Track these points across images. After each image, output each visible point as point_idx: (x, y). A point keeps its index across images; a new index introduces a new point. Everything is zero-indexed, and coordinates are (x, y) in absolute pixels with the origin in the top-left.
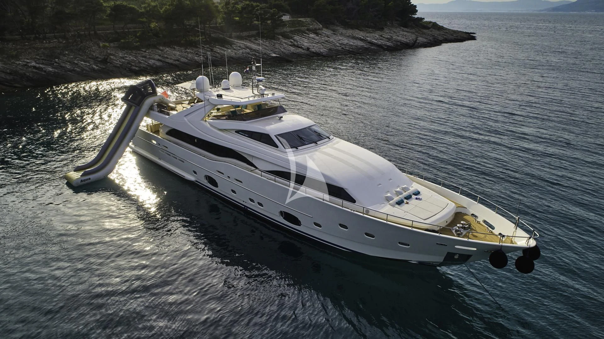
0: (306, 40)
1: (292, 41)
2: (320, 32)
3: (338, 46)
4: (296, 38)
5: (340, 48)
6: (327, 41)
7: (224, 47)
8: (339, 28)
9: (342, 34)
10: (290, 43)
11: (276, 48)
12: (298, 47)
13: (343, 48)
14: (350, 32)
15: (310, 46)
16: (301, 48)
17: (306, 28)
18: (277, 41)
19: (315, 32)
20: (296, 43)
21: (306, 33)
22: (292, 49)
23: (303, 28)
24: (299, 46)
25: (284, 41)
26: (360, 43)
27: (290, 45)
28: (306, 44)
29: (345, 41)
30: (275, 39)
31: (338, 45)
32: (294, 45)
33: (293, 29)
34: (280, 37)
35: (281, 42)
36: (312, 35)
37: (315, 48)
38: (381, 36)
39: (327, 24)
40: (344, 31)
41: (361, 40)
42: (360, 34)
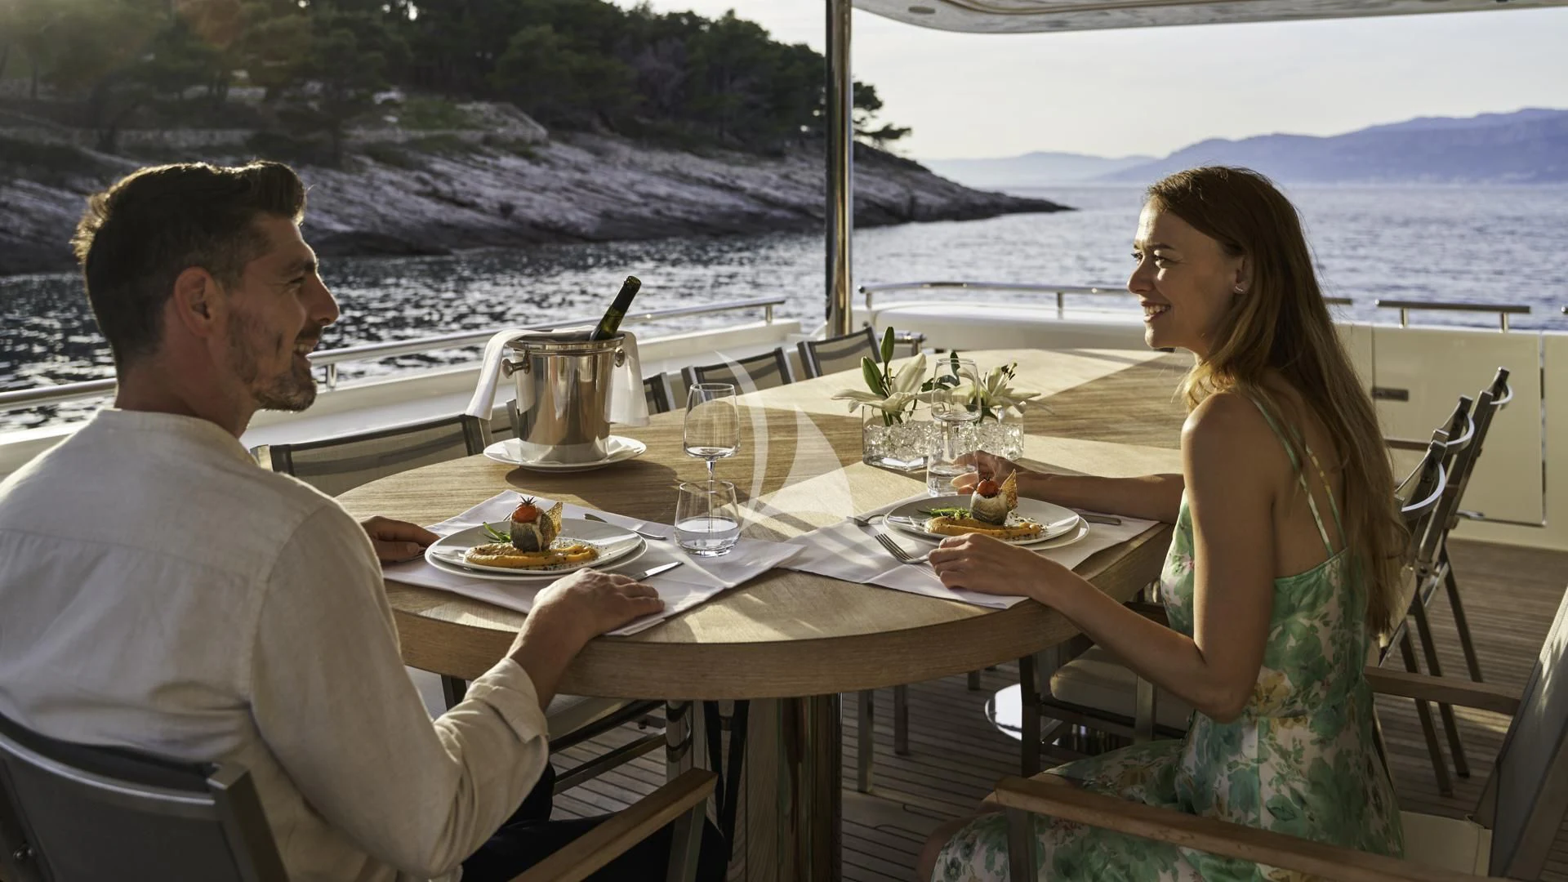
0: (488, 178)
1: (426, 176)
2: (542, 152)
3: (635, 204)
4: (440, 166)
5: (645, 212)
6: (580, 184)
7: (61, 185)
8: (612, 144)
9: (631, 165)
10: (417, 186)
11: (351, 203)
12: (455, 201)
13: (658, 212)
14: (662, 159)
15: (517, 198)
16: (472, 206)
17: (479, 135)
18: (349, 172)
19: (523, 150)
20: (444, 188)
21: (480, 153)
22: (431, 209)
23: (466, 135)
24: (461, 197)
25: (384, 174)
26: (724, 200)
27: (419, 193)
28: (490, 192)
29: (662, 188)
30: (338, 167)
31: (634, 198)
32: (436, 196)
33: (422, 134)
34: (369, 161)
35: (371, 178)
36: (510, 162)
37: (539, 207)
38: (786, 177)
39: (562, 128)
40: (640, 157)
41: (714, 185)
42: (709, 169)
